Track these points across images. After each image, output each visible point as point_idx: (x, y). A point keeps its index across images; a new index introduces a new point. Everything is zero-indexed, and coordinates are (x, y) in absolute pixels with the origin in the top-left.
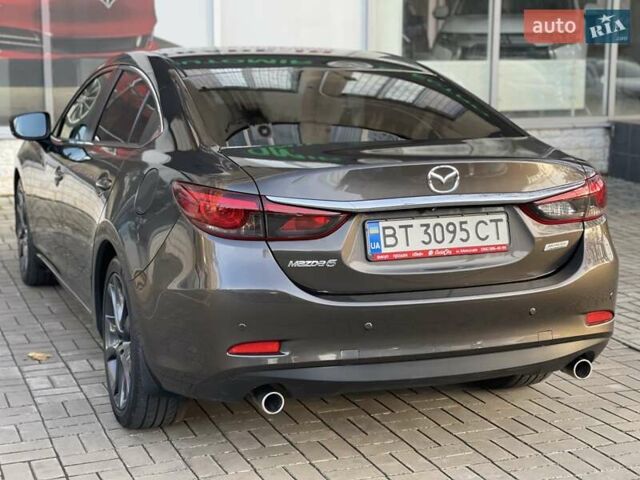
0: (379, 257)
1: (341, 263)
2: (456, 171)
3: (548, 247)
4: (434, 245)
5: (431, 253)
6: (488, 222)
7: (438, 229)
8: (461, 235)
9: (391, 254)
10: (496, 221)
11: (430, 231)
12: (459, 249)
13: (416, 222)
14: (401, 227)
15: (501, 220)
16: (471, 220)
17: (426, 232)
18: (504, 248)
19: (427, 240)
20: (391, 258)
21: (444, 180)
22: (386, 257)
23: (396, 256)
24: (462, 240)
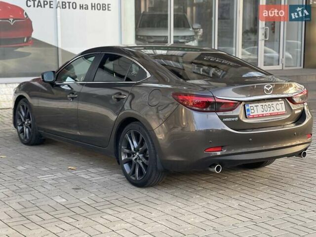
4: (265, 112)
5: (264, 115)
8: (272, 108)
9: (253, 116)
13: (259, 104)
20: (253, 117)
21: (268, 90)
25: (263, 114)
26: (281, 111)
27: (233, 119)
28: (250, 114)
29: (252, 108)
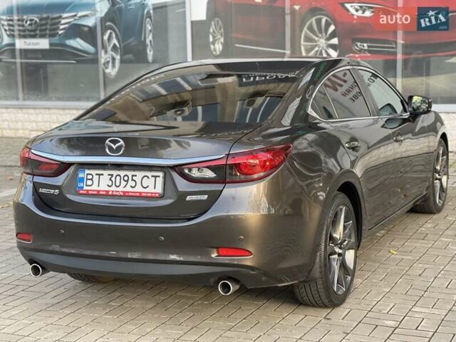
0: (81, 192)
1: (61, 193)
2: (122, 142)
3: (188, 198)
4: (113, 188)
5: (110, 193)
6: (150, 177)
7: (118, 177)
8: (131, 183)
9: (87, 191)
10: (155, 177)
11: (113, 179)
12: (128, 192)
13: (106, 173)
14: (97, 174)
15: (159, 176)
16: (140, 174)
17: (110, 179)
18: (157, 195)
19: (110, 184)
21: (114, 147)
22: (85, 192)
23: (90, 192)
24: (131, 187)
25: (108, 192)
26: (150, 190)
27: (52, 191)
28: (82, 187)
29: (90, 177)
